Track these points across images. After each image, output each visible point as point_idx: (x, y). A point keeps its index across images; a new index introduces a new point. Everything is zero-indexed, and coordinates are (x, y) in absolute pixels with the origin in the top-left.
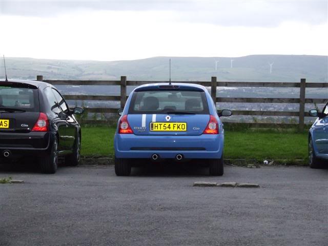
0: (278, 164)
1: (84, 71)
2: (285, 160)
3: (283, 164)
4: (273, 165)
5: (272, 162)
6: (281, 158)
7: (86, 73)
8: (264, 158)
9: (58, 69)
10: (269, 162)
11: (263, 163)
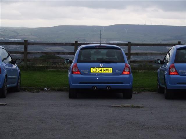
0: (52, 90)
1: (19, 34)
2: (56, 88)
3: (55, 90)
4: (49, 90)
5: (49, 89)
6: (55, 87)
7: (20, 34)
8: (45, 87)
9: (4, 32)
10: (47, 89)
11: (44, 89)
